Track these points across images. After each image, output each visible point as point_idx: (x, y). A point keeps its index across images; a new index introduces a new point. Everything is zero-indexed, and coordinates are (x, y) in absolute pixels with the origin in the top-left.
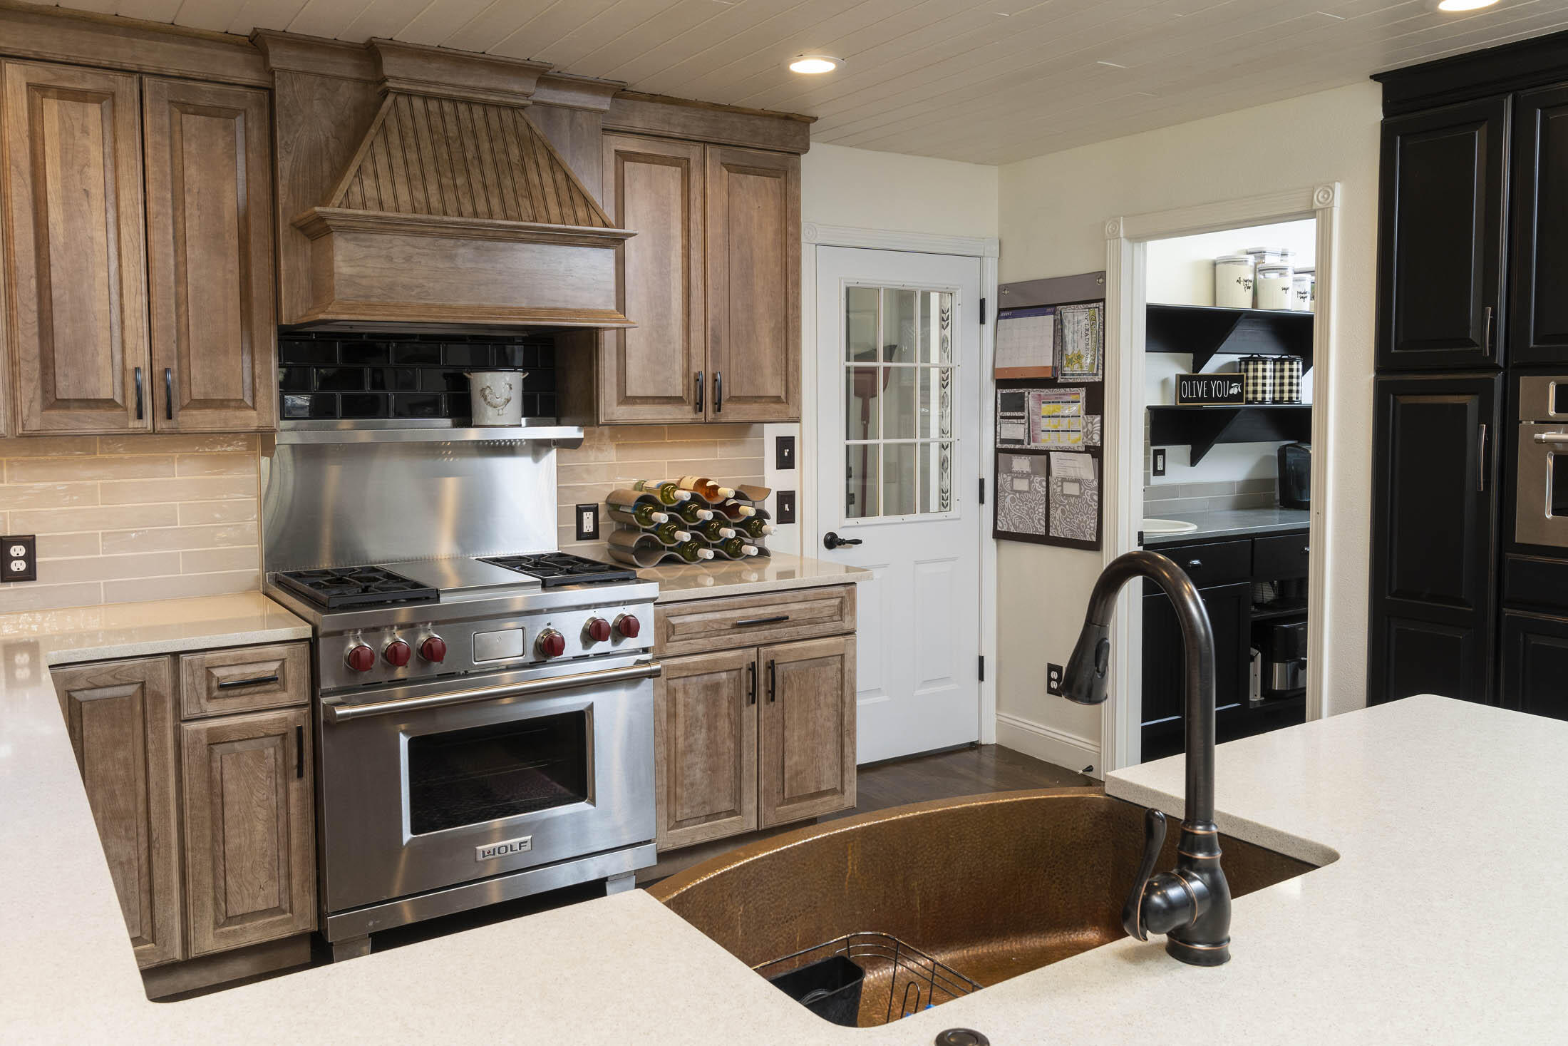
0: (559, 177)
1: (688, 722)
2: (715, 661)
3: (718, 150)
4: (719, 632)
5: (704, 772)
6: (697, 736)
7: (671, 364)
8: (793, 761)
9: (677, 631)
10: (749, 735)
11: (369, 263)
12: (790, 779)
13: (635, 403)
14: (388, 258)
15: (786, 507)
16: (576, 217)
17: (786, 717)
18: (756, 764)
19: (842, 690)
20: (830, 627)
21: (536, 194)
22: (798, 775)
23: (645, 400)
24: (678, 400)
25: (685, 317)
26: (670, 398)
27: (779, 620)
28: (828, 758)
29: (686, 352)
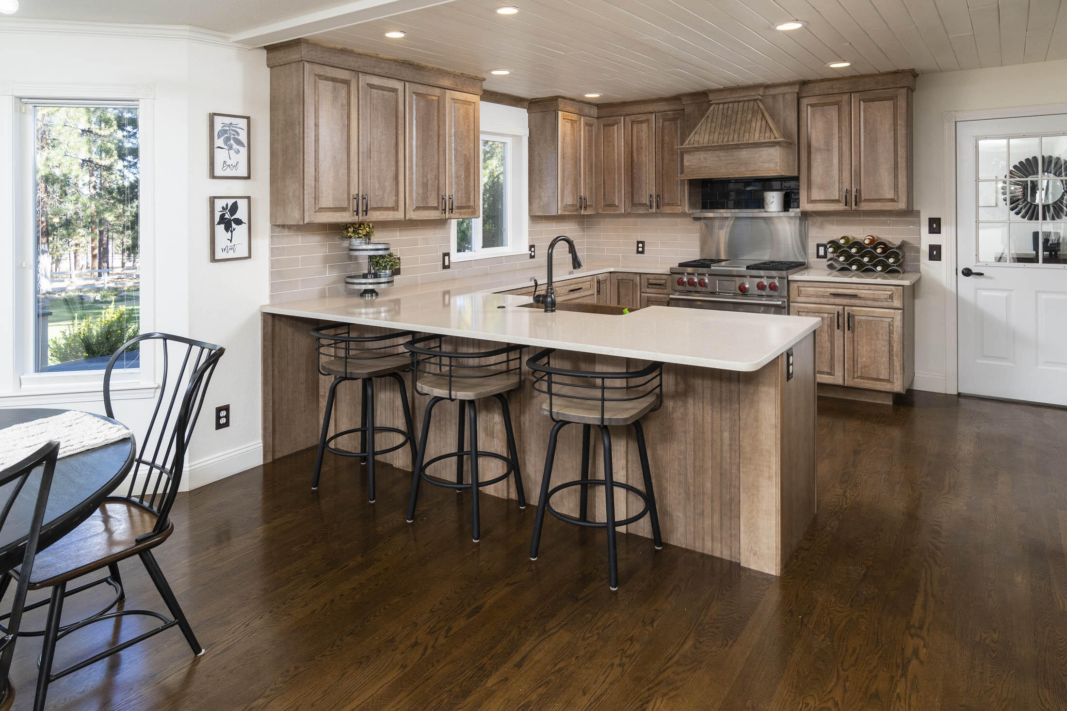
0: (764, 122)
2: (821, 308)
3: (858, 94)
4: (823, 296)
7: (833, 187)
8: (862, 360)
9: (803, 293)
10: (838, 343)
11: (694, 161)
12: (861, 368)
13: (816, 203)
14: (699, 159)
15: (935, 253)
16: (765, 137)
17: (859, 339)
18: (842, 356)
19: (893, 334)
20: (885, 304)
21: (752, 130)
22: (865, 367)
23: (821, 201)
24: (837, 201)
25: (840, 166)
26: (833, 200)
27: (854, 296)
28: (883, 364)
29: (840, 181)
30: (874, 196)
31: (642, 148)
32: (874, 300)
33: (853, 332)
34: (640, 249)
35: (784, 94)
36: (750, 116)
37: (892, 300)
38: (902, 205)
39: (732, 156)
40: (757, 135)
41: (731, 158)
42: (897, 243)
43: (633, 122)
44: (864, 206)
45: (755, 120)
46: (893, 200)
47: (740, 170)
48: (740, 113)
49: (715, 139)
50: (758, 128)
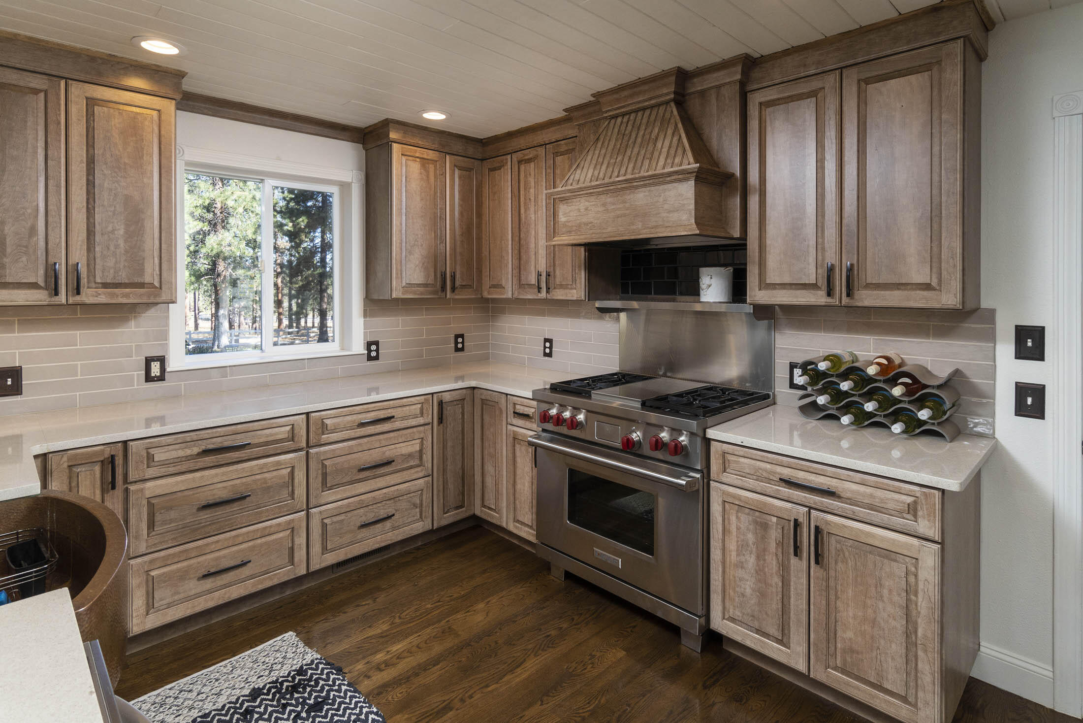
1: (739, 543)
2: (765, 504)
3: (854, 70)
4: (769, 481)
5: (753, 591)
6: (747, 557)
7: (805, 258)
8: (847, 635)
9: (733, 465)
10: (798, 582)
11: (572, 214)
12: (844, 651)
13: (775, 289)
14: (579, 210)
15: (1029, 401)
16: (673, 163)
17: (839, 588)
18: (805, 613)
19: (916, 595)
20: (897, 521)
21: (656, 154)
22: (852, 651)
23: (784, 286)
24: (814, 286)
25: (819, 218)
26: (805, 285)
27: (829, 493)
28: (893, 659)
29: (820, 246)
30: (885, 278)
31: (530, 199)
32: (872, 507)
33: (827, 570)
34: (547, 351)
35: (718, 87)
36: (656, 130)
37: (915, 516)
38: (950, 299)
39: (624, 202)
40: (662, 162)
41: (621, 206)
42: (942, 372)
43: (520, 162)
44: (866, 298)
45: (662, 136)
46: (927, 287)
47: (634, 227)
48: (643, 127)
49: (601, 175)
50: (665, 150)
